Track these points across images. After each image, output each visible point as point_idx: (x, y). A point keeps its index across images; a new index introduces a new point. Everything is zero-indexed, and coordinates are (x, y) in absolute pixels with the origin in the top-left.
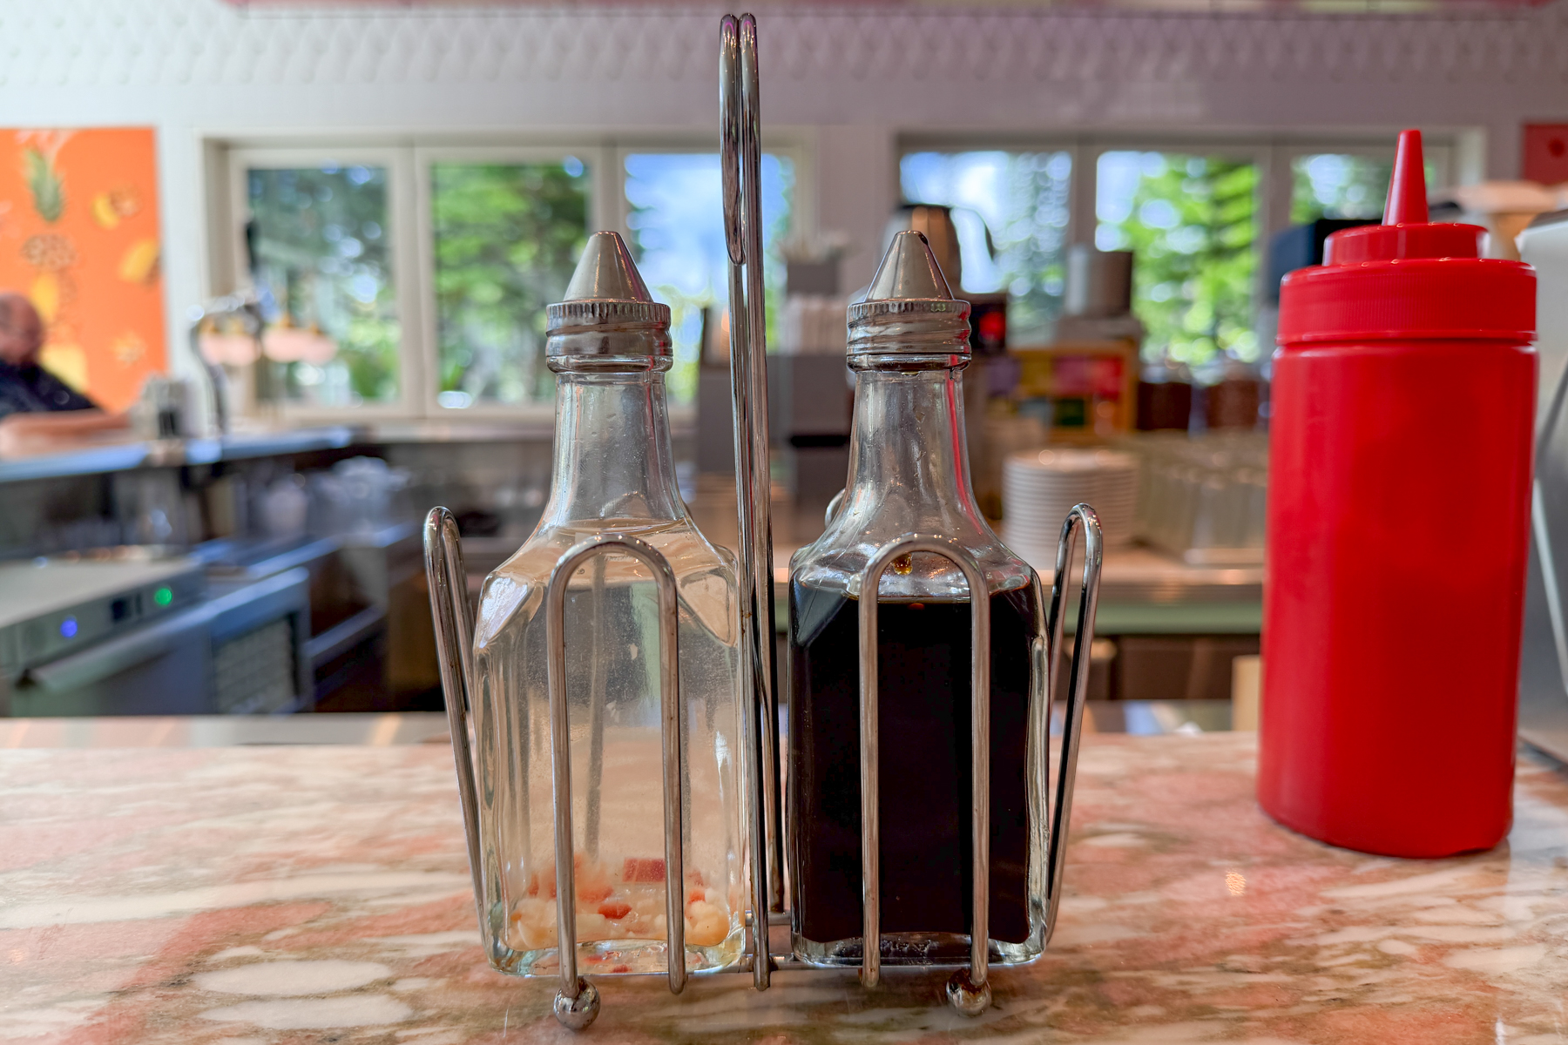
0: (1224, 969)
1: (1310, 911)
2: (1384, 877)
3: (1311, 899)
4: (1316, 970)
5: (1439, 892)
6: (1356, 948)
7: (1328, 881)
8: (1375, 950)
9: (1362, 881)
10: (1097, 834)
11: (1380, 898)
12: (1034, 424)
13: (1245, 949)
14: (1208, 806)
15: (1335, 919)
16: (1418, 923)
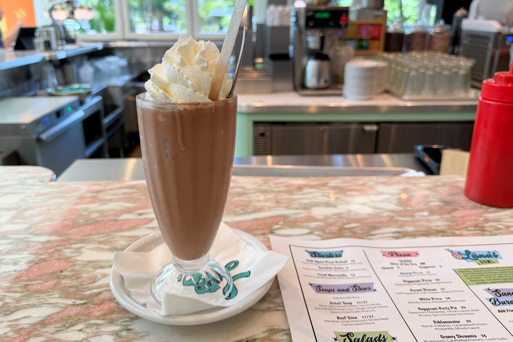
0: (468, 230)
1: (481, 219)
2: (494, 212)
3: (481, 216)
4: (485, 231)
5: (506, 215)
6: (492, 226)
7: (484, 213)
8: (495, 227)
9: (490, 212)
10: (431, 202)
11: (494, 216)
12: (350, 48)
13: (471, 226)
14: (453, 195)
15: (487, 221)
16: (503, 222)
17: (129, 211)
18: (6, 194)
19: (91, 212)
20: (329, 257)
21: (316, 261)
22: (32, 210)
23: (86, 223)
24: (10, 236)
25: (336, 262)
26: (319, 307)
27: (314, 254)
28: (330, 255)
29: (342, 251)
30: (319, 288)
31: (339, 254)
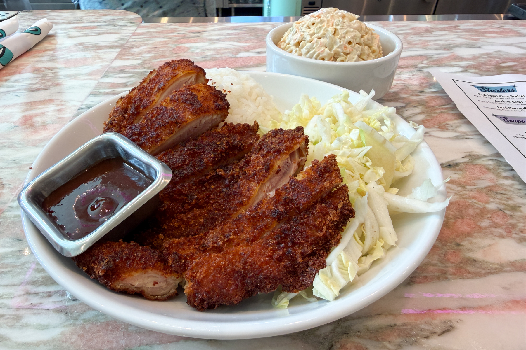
17: (246, 50)
18: (99, 34)
19: (204, 50)
20: (501, 91)
21: (488, 95)
22: (138, 48)
23: (204, 59)
24: (127, 70)
25: (512, 96)
26: (517, 136)
27: (482, 89)
28: (501, 90)
29: (514, 86)
30: (505, 119)
31: (512, 89)
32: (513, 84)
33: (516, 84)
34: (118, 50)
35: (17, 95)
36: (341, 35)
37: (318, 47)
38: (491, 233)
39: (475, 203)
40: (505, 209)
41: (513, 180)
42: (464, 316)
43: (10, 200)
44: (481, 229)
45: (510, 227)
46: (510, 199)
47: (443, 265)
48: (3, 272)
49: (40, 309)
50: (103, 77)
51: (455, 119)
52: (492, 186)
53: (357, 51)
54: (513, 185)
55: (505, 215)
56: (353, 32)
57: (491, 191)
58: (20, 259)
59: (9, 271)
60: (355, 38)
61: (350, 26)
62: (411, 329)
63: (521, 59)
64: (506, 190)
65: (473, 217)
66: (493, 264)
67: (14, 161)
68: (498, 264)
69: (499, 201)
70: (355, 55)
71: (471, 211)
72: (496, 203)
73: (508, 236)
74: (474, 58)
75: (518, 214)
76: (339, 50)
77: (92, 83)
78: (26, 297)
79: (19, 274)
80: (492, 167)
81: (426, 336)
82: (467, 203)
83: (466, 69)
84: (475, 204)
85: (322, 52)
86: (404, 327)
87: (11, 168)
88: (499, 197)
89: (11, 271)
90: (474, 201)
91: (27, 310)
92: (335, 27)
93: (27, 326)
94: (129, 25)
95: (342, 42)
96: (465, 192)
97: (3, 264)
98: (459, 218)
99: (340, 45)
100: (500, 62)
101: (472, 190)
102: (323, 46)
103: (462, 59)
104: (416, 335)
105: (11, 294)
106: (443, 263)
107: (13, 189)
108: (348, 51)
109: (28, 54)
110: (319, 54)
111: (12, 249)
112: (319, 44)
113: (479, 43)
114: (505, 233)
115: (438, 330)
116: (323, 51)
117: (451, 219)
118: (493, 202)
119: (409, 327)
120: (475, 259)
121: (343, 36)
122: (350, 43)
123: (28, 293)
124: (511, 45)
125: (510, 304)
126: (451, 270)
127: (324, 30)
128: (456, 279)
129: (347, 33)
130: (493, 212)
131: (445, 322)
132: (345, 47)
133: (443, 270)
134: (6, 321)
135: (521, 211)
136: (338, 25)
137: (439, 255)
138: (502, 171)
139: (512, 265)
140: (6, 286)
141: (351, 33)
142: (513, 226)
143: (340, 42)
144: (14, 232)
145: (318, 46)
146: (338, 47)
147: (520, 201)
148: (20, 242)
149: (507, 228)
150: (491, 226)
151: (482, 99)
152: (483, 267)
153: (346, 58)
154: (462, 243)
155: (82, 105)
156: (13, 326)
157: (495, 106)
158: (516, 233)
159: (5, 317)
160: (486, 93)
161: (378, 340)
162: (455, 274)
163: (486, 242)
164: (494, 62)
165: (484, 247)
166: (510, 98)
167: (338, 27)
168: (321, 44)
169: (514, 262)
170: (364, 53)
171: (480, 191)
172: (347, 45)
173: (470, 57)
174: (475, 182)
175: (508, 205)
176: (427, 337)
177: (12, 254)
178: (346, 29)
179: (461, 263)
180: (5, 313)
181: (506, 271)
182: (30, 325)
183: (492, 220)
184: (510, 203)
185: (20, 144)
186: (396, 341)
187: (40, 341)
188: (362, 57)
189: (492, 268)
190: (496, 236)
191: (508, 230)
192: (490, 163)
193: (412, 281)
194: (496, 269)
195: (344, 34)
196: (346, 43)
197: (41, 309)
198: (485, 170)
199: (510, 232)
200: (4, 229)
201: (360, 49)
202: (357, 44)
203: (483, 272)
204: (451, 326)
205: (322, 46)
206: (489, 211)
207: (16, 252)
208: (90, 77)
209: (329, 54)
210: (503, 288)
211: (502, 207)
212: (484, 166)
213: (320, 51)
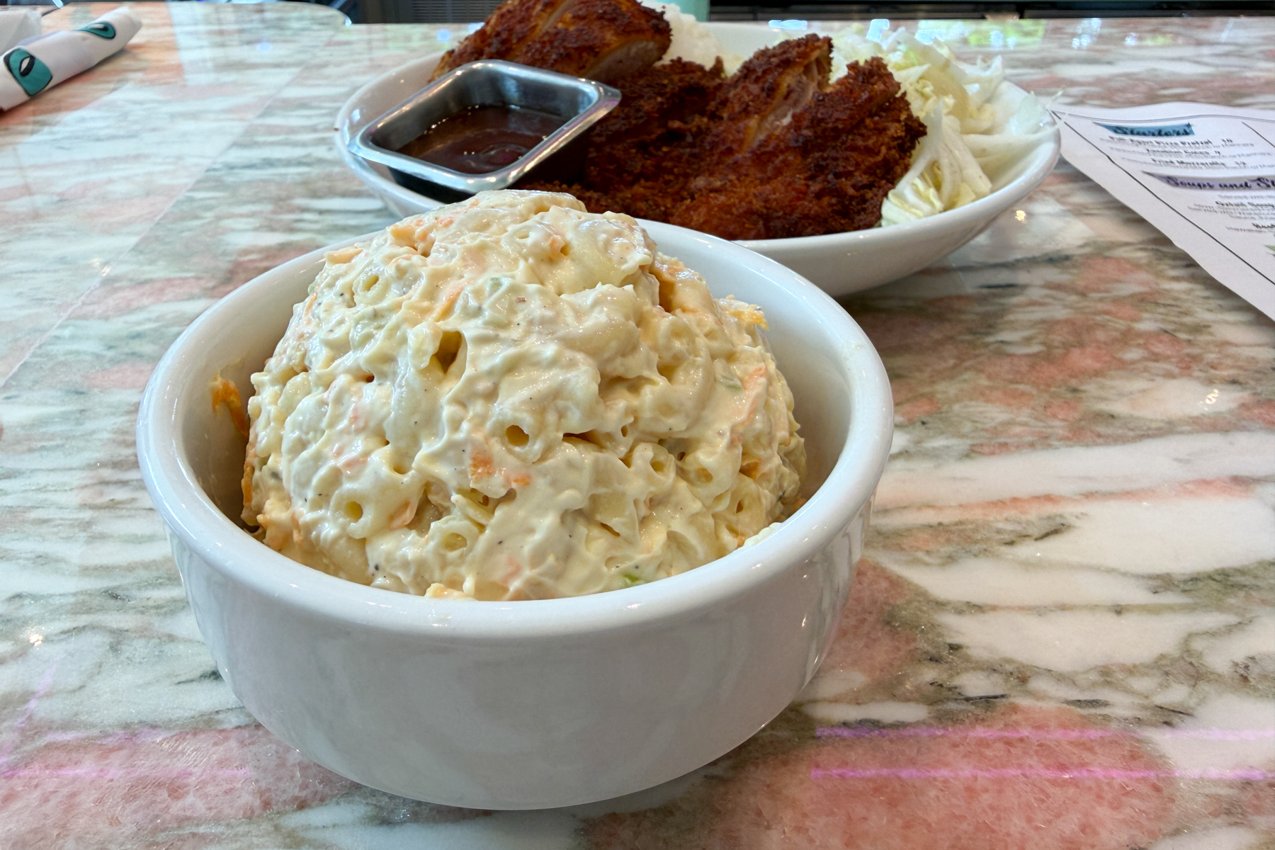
18: (248, 43)
21: (1133, 141)
25: (1183, 143)
26: (1199, 208)
27: (1117, 130)
28: (1160, 133)
29: (1189, 126)
30: (1171, 180)
31: (1185, 131)
32: (1186, 122)
33: (1191, 121)
34: (295, 70)
35: (62, 148)
36: (472, 380)
37: (342, 432)
38: (1146, 370)
39: (1109, 321)
40: (1175, 331)
41: (1191, 282)
42: (1093, 508)
43: (55, 326)
44: (1123, 365)
45: (1187, 359)
46: (1186, 314)
47: (1041, 424)
48: (43, 446)
49: (131, 509)
50: (263, 115)
51: (1061, 182)
52: (1146, 293)
53: (557, 485)
54: (1192, 290)
55: (1176, 340)
56: (553, 363)
57: (1143, 301)
58: (82, 424)
59: (58, 446)
60: (560, 403)
61: (547, 325)
62: (976, 530)
63: (1204, 82)
64: (1176, 299)
65: (1105, 343)
66: (1151, 420)
67: (62, 260)
68: (1163, 421)
69: (1164, 317)
70: (542, 509)
71: (1100, 335)
72: (1156, 321)
73: (1182, 375)
74: (1098, 81)
75: (1203, 338)
76: (443, 471)
77: (236, 127)
78: (98, 488)
79: (80, 450)
80: (1144, 261)
81: (1008, 540)
82: (1091, 322)
83: (1080, 101)
84: (1110, 323)
85: (349, 464)
86: (960, 527)
87: (55, 271)
88: (1162, 310)
89: (63, 446)
90: (1107, 317)
91: (102, 511)
92: (451, 324)
93: (102, 537)
94: (316, 27)
95: (465, 426)
96: (1086, 304)
97: (44, 433)
98: (1075, 346)
99: (452, 445)
100: (1157, 87)
101: (1101, 300)
102: (364, 429)
103: (1072, 83)
104: (987, 540)
105: (65, 484)
106: (1041, 420)
107: (60, 306)
108: (495, 486)
109: (84, 78)
110: (335, 478)
111: (63, 409)
112: (350, 413)
113: (1110, 57)
114: (1176, 371)
115: (1035, 532)
116: (358, 464)
117: (1057, 347)
118: (1149, 319)
119: (970, 526)
120: (1112, 413)
121: (483, 386)
122: (515, 434)
123: (106, 483)
124: (1180, 59)
125: (1190, 487)
126: (1061, 432)
127: (391, 335)
128: (1071, 446)
129: (511, 367)
130: (1148, 336)
131: (1049, 518)
132: (484, 462)
133: (1043, 432)
134: (55, 530)
135: (1211, 334)
136: (478, 312)
137: (1033, 409)
138: (1167, 267)
139: (1194, 422)
140: (52, 470)
141: (535, 373)
142: (1195, 359)
143: (456, 425)
144: (67, 379)
145: (342, 425)
146: (437, 457)
147: (1208, 317)
148: (82, 396)
149: (1181, 361)
150: (1144, 359)
151: (1119, 146)
152: (1132, 425)
153: (482, 527)
154: (1082, 388)
155: (215, 163)
156: (71, 537)
157: (1148, 159)
158: (1200, 370)
159: (53, 523)
160: (1127, 138)
161: (902, 549)
162: (1068, 439)
163: (1138, 384)
164: (1142, 88)
165: (1131, 393)
166: (1181, 145)
167: (470, 330)
168: (355, 419)
169: (1197, 418)
170: (619, 497)
171: (1117, 301)
172: (497, 448)
173: (1090, 80)
174: (1108, 286)
175: (1182, 324)
176: (1011, 543)
177: (65, 417)
178: (515, 342)
179: (1080, 420)
180: (51, 517)
181: (1182, 433)
182: (112, 536)
183: (1146, 349)
184: (1187, 320)
185: (74, 230)
186: (942, 550)
187: (136, 563)
188: (599, 518)
189: (1149, 429)
190: (1157, 375)
191: (1184, 365)
192: (1140, 254)
193: (973, 451)
194: (1159, 429)
195: (490, 373)
196: (493, 434)
197: (136, 509)
198: (1128, 266)
199: (1188, 368)
200: (43, 374)
201: (585, 478)
202: (569, 437)
203: (1131, 434)
204: (1063, 525)
205: (358, 431)
206: (1140, 335)
207: (72, 412)
208: (231, 116)
209: (384, 488)
210: (1176, 460)
211: (1169, 327)
212: (1127, 260)
213: (341, 462)
